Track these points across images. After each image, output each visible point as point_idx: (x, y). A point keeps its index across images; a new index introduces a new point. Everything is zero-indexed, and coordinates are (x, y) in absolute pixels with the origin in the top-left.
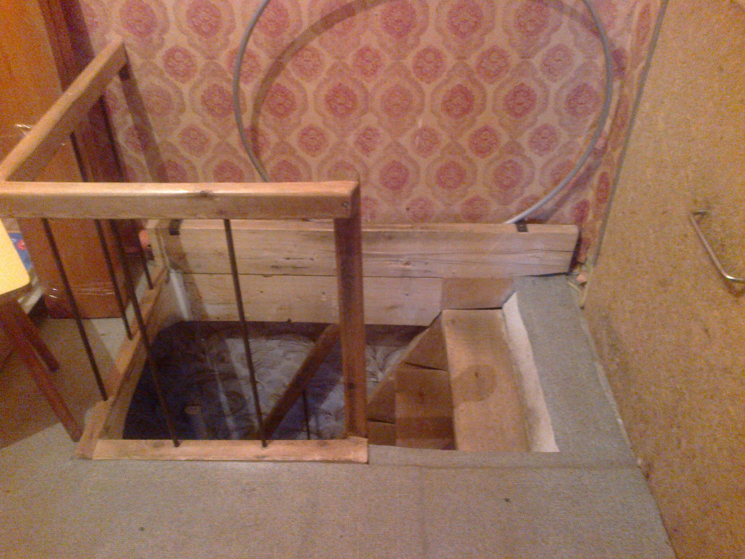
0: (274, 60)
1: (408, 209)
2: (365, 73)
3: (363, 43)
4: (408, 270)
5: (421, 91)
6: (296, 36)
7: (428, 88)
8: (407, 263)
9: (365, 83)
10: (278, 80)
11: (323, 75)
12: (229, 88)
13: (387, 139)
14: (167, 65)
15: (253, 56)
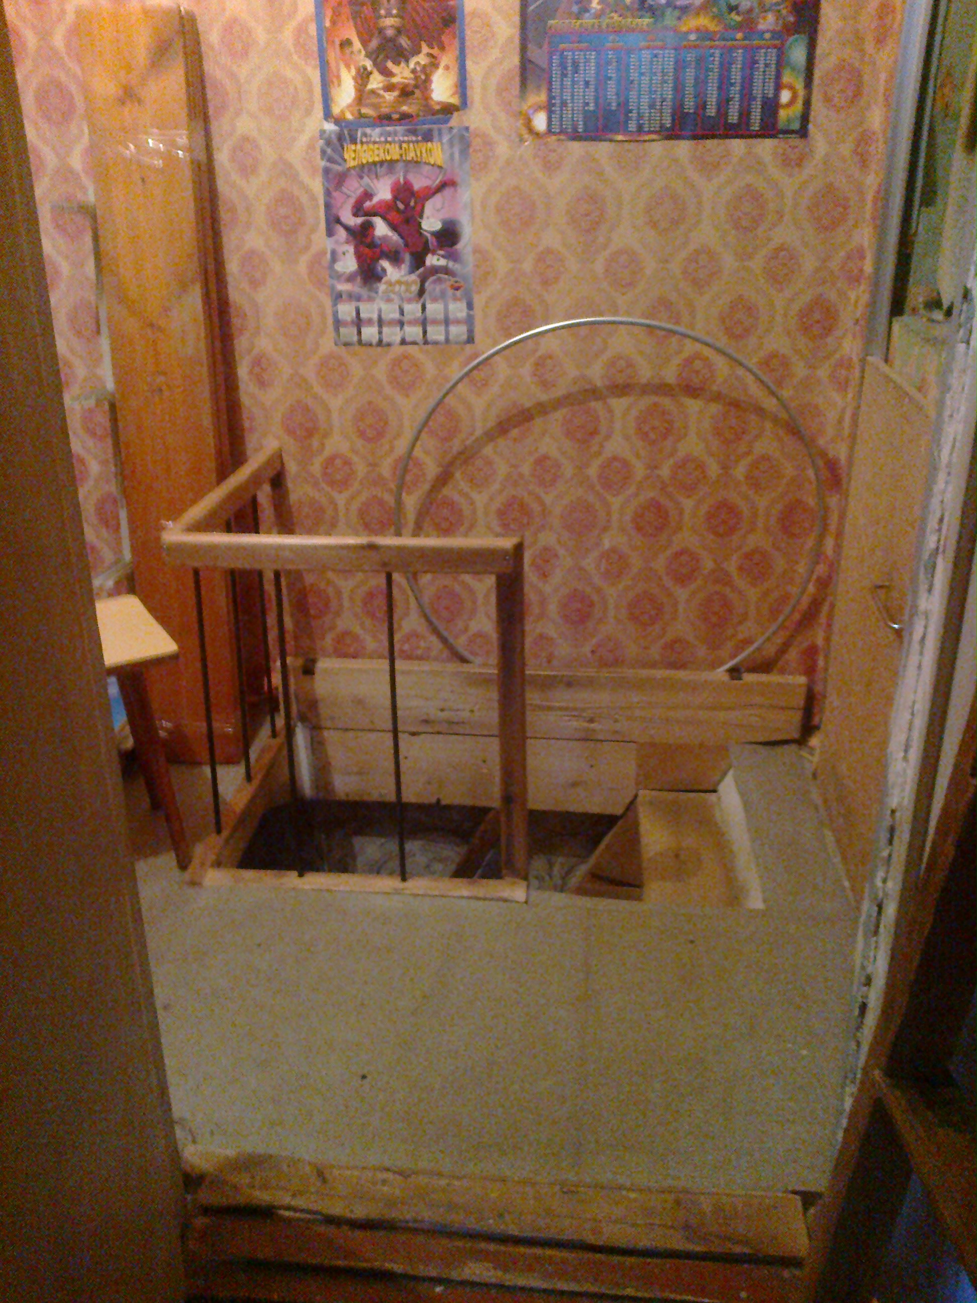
0: (440, 469)
1: (593, 652)
2: (542, 483)
3: (543, 450)
4: (594, 730)
5: (607, 505)
6: (468, 442)
7: (616, 502)
8: (591, 721)
9: (543, 495)
10: (446, 491)
11: (496, 486)
12: (389, 499)
13: (568, 562)
14: (325, 474)
15: (418, 464)
